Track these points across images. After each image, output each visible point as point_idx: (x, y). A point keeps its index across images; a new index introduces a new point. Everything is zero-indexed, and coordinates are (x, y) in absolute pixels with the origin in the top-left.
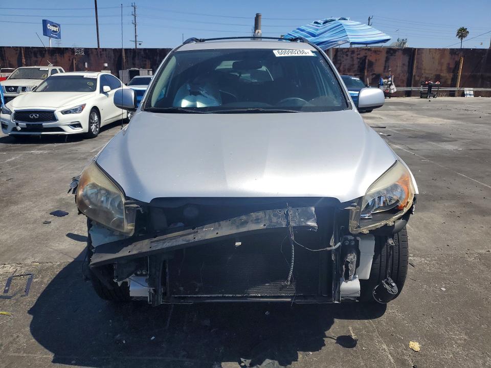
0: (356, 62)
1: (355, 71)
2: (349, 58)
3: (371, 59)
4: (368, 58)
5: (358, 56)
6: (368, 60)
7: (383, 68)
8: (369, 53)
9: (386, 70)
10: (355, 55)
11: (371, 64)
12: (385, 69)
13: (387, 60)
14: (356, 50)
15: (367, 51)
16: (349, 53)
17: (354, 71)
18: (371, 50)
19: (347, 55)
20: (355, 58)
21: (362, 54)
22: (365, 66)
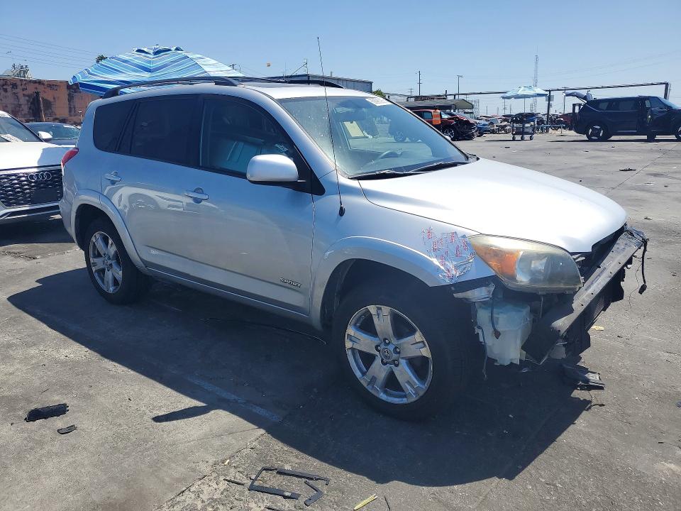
0: (23, 100)
1: (25, 114)
2: (9, 94)
3: (46, 96)
4: (41, 95)
5: (24, 92)
6: (43, 98)
7: (67, 110)
8: (40, 88)
9: (73, 112)
10: (19, 90)
11: (48, 104)
12: (70, 111)
13: (71, 98)
14: (19, 83)
15: (37, 84)
16: (9, 88)
17: (24, 116)
18: (44, 84)
19: (6, 90)
20: (20, 95)
21: (31, 90)
22: (39, 107)
